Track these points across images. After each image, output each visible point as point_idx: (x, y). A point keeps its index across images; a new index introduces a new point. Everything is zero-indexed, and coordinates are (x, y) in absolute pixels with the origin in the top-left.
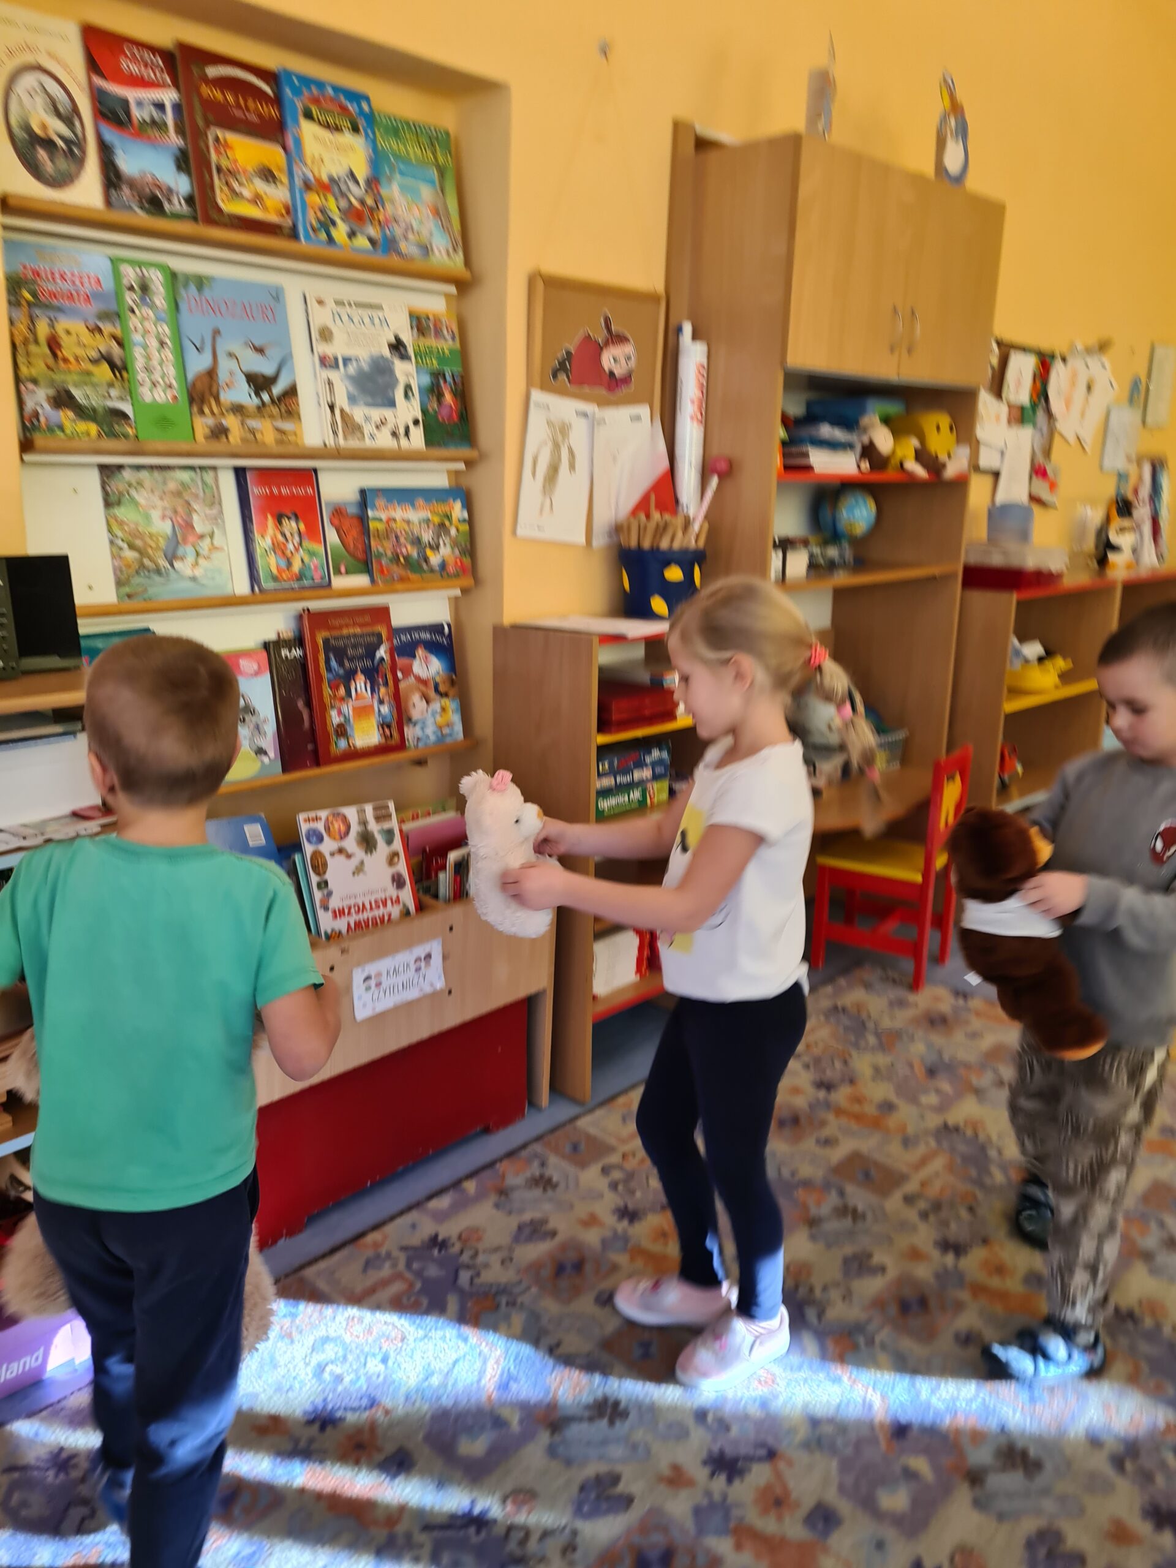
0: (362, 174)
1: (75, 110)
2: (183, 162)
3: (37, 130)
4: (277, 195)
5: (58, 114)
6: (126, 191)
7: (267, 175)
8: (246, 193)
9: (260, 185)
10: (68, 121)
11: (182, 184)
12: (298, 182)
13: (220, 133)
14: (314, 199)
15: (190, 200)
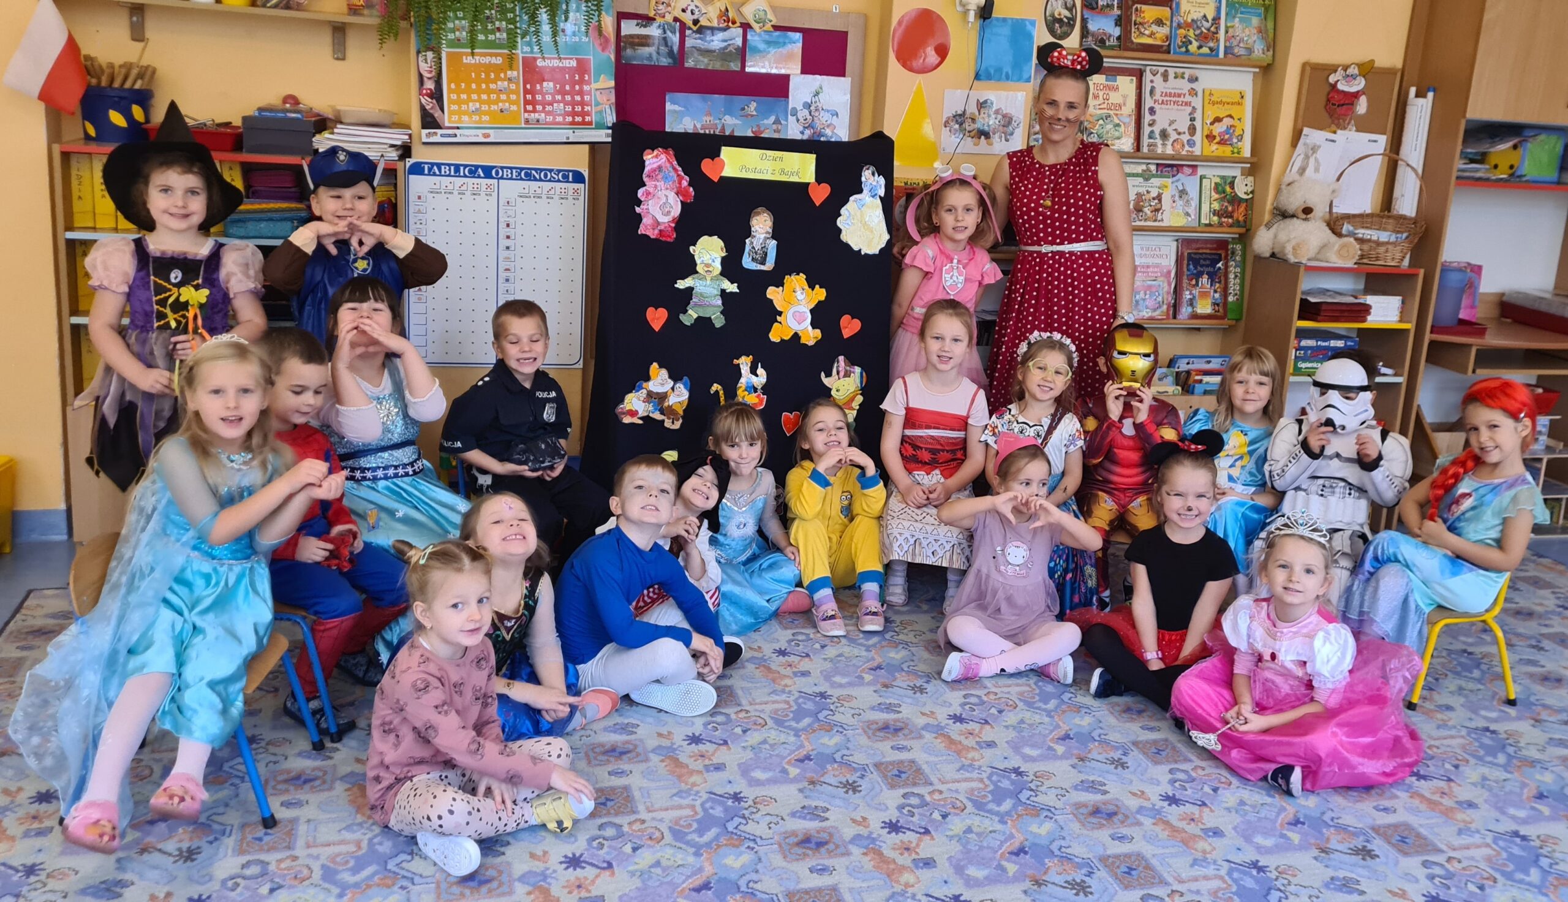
0: (1210, 18)
1: (1074, 5)
2: (1118, 22)
3: (1057, 15)
4: (1164, 31)
5: (1067, 8)
6: (1090, 38)
7: (1159, 22)
8: (1147, 32)
9: (1155, 28)
10: (1070, 10)
11: (1117, 32)
12: (1175, 24)
13: (1139, 6)
14: (1182, 31)
15: (1119, 38)
